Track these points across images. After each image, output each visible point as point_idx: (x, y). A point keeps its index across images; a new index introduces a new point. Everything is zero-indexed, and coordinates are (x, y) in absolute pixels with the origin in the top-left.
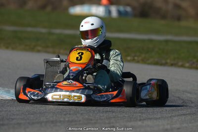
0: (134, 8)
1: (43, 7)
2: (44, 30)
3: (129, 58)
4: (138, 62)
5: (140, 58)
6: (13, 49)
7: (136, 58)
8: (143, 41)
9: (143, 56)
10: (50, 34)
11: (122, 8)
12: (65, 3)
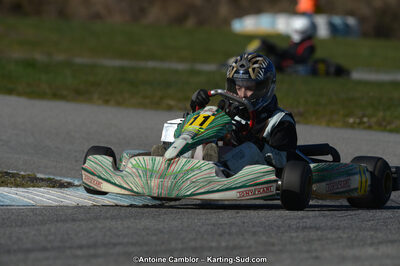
0: (362, 20)
1: (180, 19)
2: (180, 66)
3: (351, 120)
4: (370, 127)
5: (374, 120)
6: (119, 104)
7: (365, 120)
8: (380, 85)
9: (381, 114)
10: (193, 72)
11: (337, 20)
12: (224, 10)
